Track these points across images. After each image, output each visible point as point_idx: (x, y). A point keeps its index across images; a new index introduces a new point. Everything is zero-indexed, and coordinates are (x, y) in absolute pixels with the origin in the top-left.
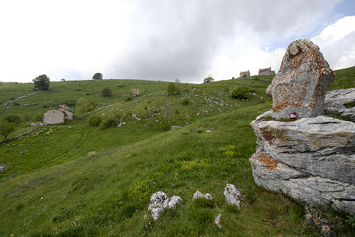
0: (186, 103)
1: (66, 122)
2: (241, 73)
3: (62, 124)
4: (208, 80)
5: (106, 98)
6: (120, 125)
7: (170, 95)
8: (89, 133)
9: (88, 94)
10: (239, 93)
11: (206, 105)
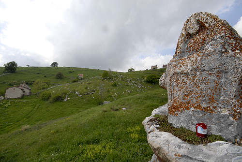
0: (115, 85)
1: (23, 97)
2: (152, 67)
3: (19, 98)
4: (131, 70)
5: (59, 79)
6: (65, 100)
7: (104, 79)
8: (39, 105)
9: (45, 77)
10: (150, 80)
11: (129, 87)
